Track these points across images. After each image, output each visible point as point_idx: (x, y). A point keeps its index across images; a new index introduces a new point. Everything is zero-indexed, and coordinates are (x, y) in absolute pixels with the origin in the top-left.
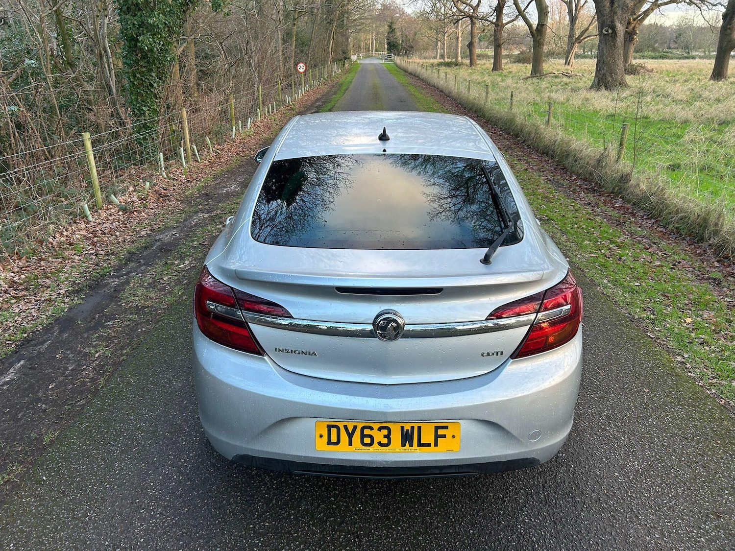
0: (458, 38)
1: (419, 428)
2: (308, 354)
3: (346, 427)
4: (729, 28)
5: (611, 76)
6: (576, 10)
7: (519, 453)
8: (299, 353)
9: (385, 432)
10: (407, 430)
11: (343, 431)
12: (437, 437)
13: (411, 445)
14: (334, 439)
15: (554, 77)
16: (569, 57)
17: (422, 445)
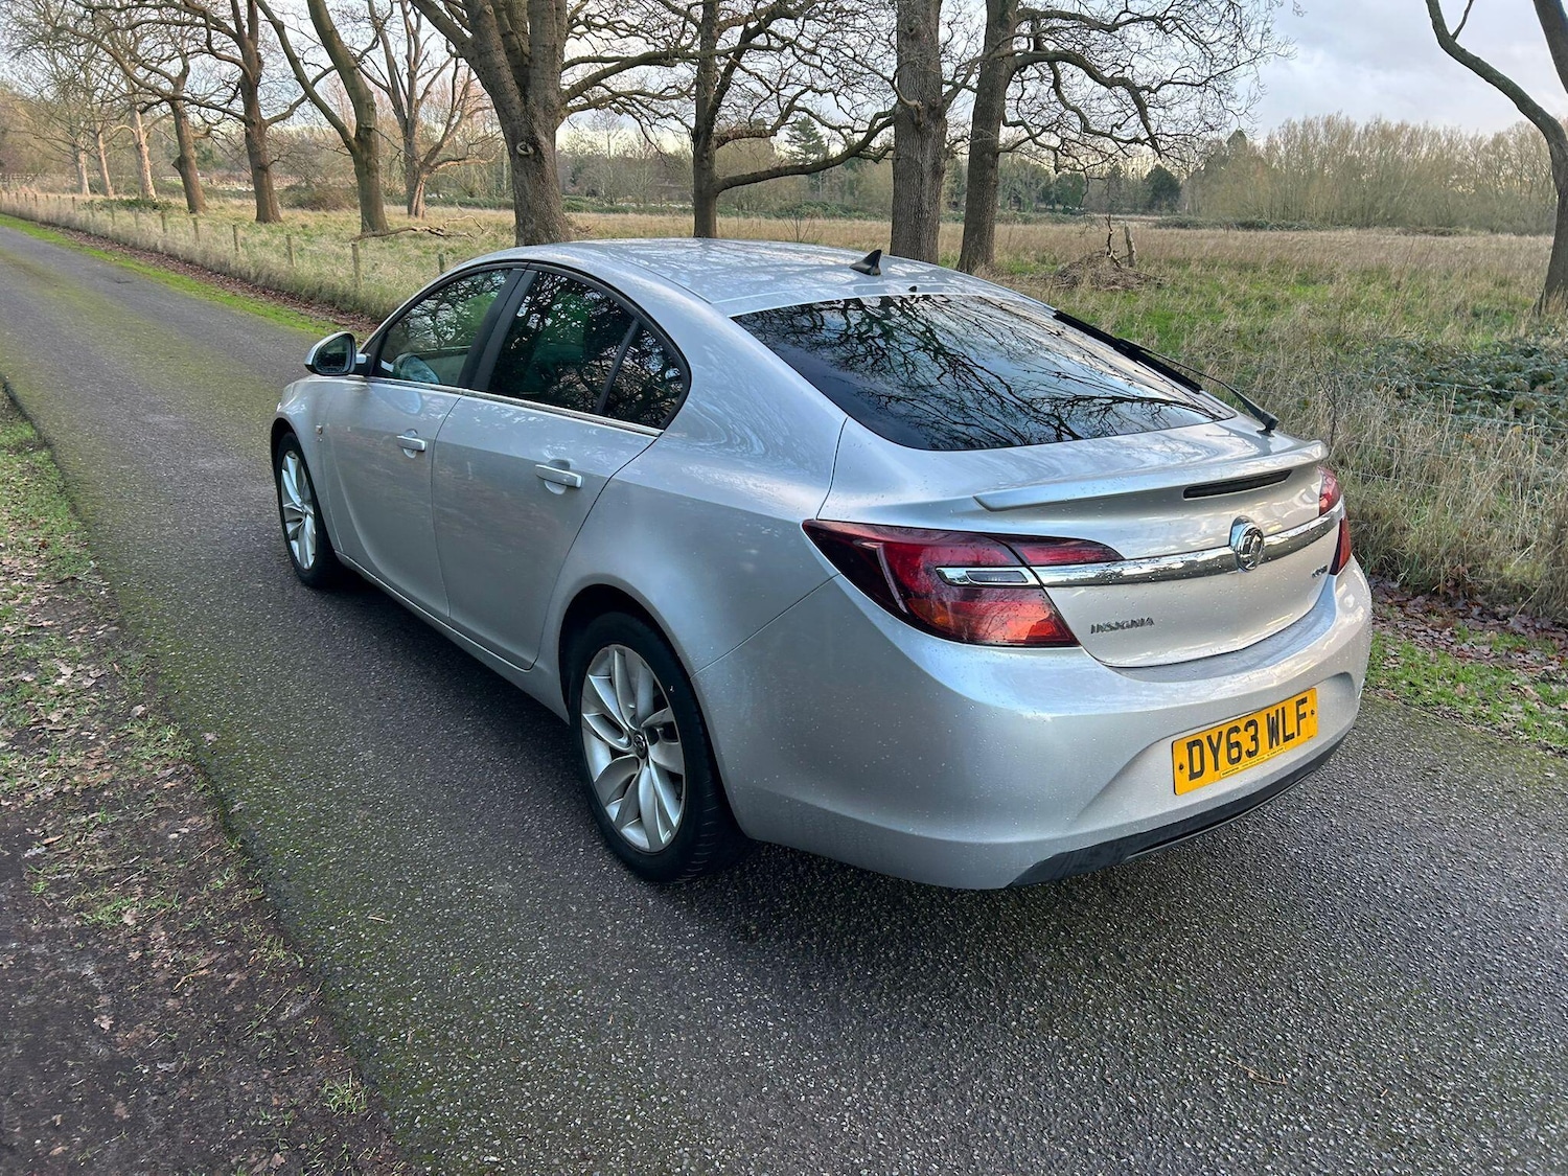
0: (138, 147)
1: (1283, 708)
2: (1141, 625)
3: (1210, 739)
8: (1128, 626)
9: (1252, 731)
10: (1273, 719)
11: (1206, 747)
12: (1299, 718)
13: (1277, 743)
14: (1197, 769)
15: (414, 236)
16: (415, 200)
17: (1287, 738)
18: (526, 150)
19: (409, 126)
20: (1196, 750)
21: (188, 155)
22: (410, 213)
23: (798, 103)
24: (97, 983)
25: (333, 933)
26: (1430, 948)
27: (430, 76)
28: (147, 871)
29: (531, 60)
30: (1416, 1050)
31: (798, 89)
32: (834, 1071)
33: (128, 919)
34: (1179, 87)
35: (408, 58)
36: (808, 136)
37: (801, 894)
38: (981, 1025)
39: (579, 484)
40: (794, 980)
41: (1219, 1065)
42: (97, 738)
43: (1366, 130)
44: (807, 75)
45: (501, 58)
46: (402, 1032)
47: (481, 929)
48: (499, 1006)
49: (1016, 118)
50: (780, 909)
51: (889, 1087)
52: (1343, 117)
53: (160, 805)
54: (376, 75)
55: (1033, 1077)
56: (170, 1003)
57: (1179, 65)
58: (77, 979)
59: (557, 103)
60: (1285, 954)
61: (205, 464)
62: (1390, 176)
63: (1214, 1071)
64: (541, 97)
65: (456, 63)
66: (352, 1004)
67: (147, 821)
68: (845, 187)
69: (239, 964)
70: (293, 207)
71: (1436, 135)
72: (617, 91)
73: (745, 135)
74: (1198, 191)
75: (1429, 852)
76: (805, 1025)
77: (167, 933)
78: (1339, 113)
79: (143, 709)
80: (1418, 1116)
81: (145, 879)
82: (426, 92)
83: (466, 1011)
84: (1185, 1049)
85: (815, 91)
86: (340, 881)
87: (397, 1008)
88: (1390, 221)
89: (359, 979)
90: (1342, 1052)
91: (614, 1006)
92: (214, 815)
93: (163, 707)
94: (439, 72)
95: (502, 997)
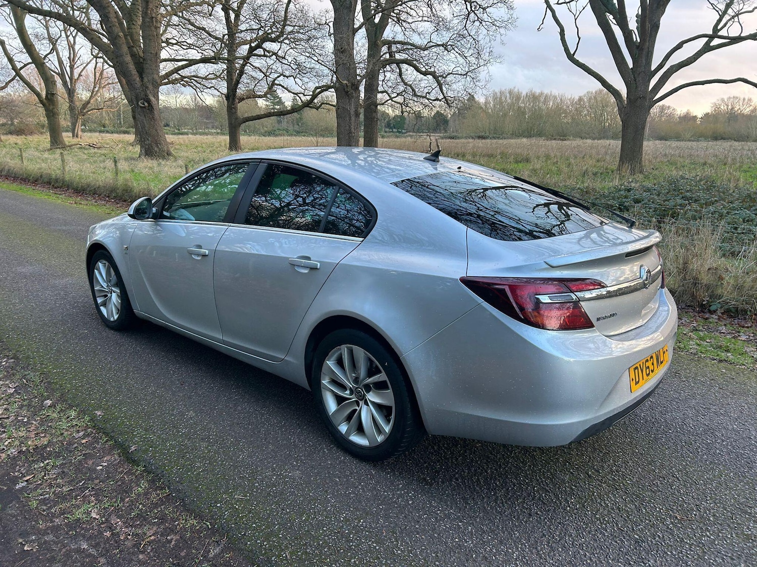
3: (640, 366)
4: (232, 108)
5: (158, 147)
6: (71, 83)
8: (609, 317)
9: (652, 360)
12: (664, 354)
14: (637, 380)
15: (81, 148)
16: (76, 130)
17: (662, 363)
18: (144, 104)
19: (71, 92)
20: (636, 371)
22: (73, 136)
23: (276, 82)
24: (93, 551)
25: (221, 508)
26: (718, 451)
27: (82, 67)
28: (93, 488)
29: (144, 60)
30: (736, 496)
31: (276, 75)
32: (501, 542)
33: (94, 515)
34: (455, 75)
35: (69, 58)
36: (274, 97)
37: (442, 460)
38: (554, 511)
39: (318, 267)
40: (460, 501)
41: (663, 515)
42: (29, 420)
43: (527, 95)
44: (280, 68)
45: (128, 59)
46: (282, 553)
47: (296, 496)
48: (325, 533)
49: (382, 90)
50: (436, 468)
51: (529, 546)
52: (516, 90)
53: (83, 452)
54: (53, 68)
55: (589, 532)
56: (141, 557)
57: (455, 66)
58: (79, 551)
59: (159, 81)
60: (664, 461)
61: (20, 269)
62: (537, 115)
63: (663, 518)
64: (150, 78)
65: (96, 61)
66: (249, 543)
67: (80, 461)
68: (295, 122)
69: (172, 531)
70: (6, 134)
71: (555, 97)
72: (184, 75)
73: (252, 97)
74: (457, 122)
75: (695, 409)
76: (476, 522)
77: (121, 520)
78: (515, 88)
79: (51, 402)
80: (751, 525)
81: (94, 492)
82: (80, 75)
83: (310, 538)
84: (646, 510)
85: (284, 76)
86: (210, 480)
87: (274, 542)
88: (540, 134)
89: (246, 529)
90: (708, 502)
91: (382, 526)
92: (119, 454)
93: (62, 399)
94: (87, 65)
95: (325, 529)
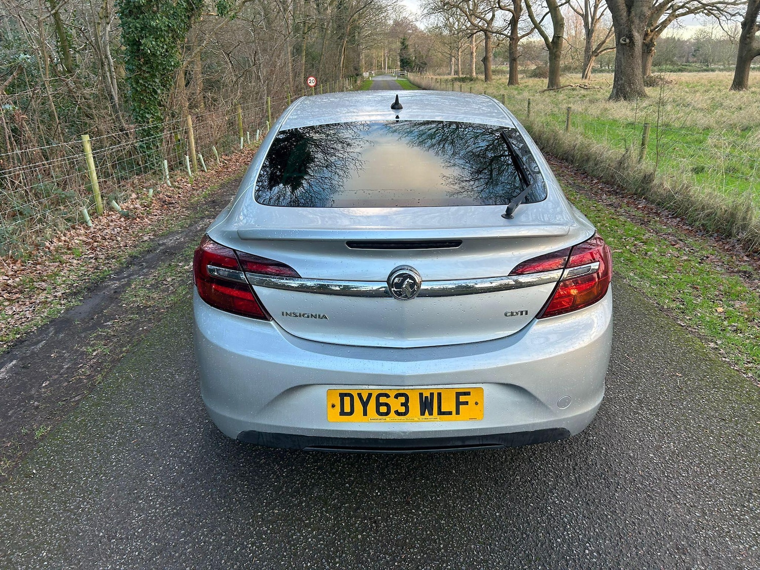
0: (472, 53)
1: (439, 395)
2: (318, 318)
3: (360, 395)
4: (749, 37)
5: (630, 87)
6: (592, 23)
7: (547, 422)
8: (308, 317)
9: (402, 399)
10: (426, 397)
11: (356, 399)
12: (458, 404)
13: (431, 414)
14: (347, 409)
15: (570, 89)
16: (587, 71)
17: (441, 413)
18: (625, 41)
19: (590, 33)
21: (488, 55)
22: (583, 78)
82: (602, 14)
